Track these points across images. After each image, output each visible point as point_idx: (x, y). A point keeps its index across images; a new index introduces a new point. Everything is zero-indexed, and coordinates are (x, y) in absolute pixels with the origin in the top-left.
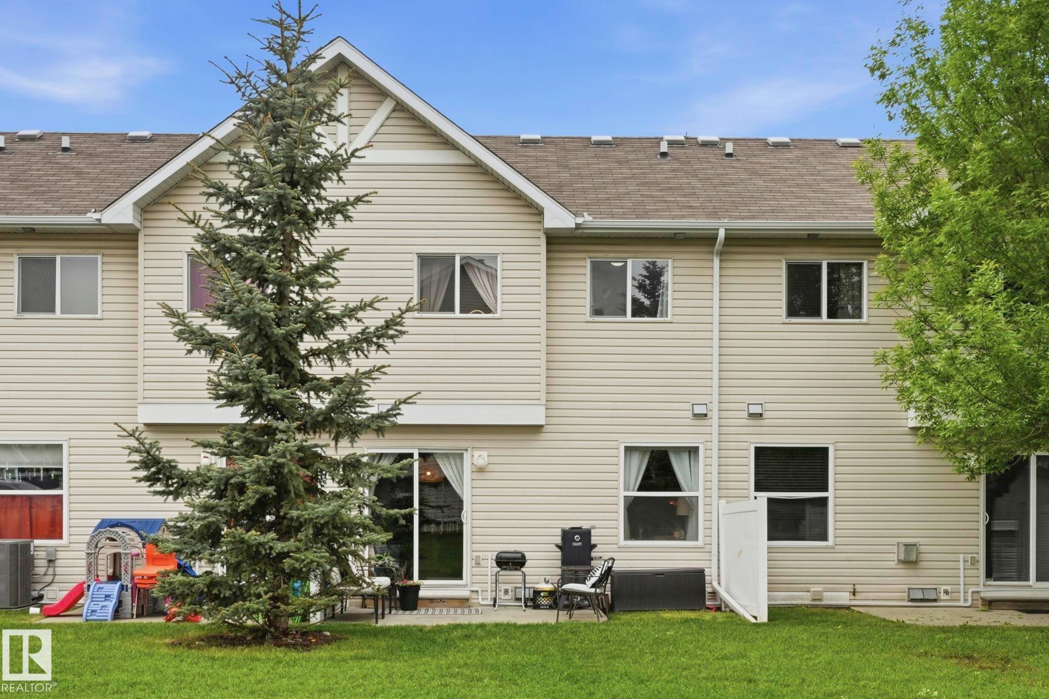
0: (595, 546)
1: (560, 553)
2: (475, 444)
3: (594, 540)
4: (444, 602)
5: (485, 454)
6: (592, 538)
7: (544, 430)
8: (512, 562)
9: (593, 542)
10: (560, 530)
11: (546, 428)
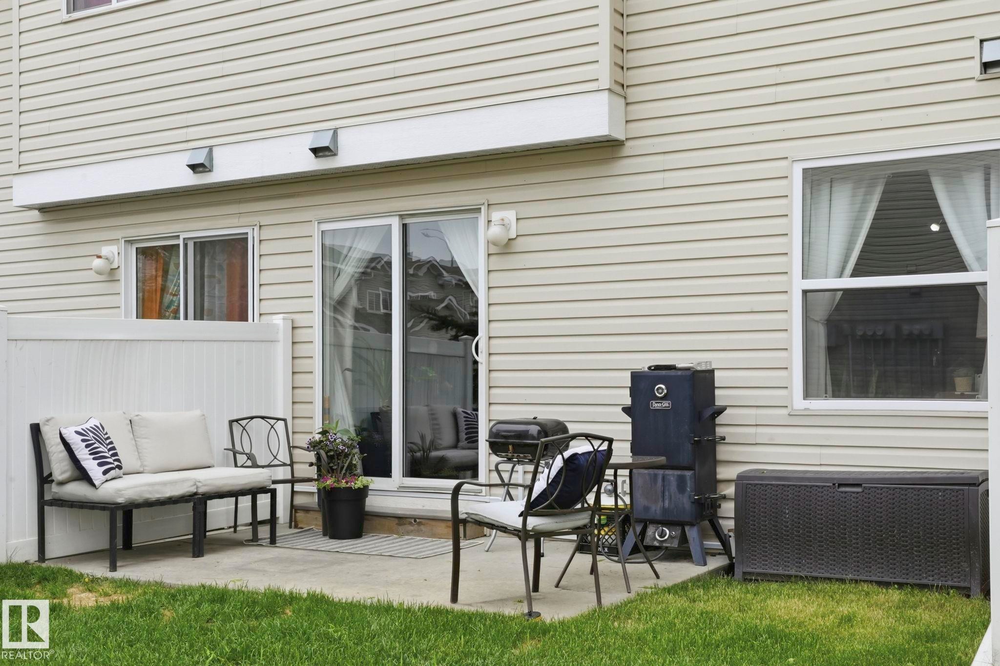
0: (721, 410)
1: (629, 427)
2: (495, 197)
3: (721, 397)
4: (420, 524)
5: (510, 215)
6: (717, 392)
7: (627, 150)
8: (513, 445)
9: (719, 402)
10: (628, 375)
11: (630, 148)
